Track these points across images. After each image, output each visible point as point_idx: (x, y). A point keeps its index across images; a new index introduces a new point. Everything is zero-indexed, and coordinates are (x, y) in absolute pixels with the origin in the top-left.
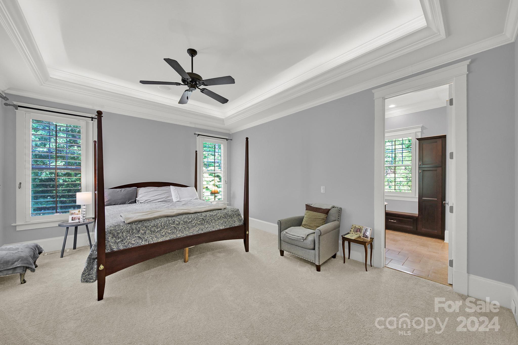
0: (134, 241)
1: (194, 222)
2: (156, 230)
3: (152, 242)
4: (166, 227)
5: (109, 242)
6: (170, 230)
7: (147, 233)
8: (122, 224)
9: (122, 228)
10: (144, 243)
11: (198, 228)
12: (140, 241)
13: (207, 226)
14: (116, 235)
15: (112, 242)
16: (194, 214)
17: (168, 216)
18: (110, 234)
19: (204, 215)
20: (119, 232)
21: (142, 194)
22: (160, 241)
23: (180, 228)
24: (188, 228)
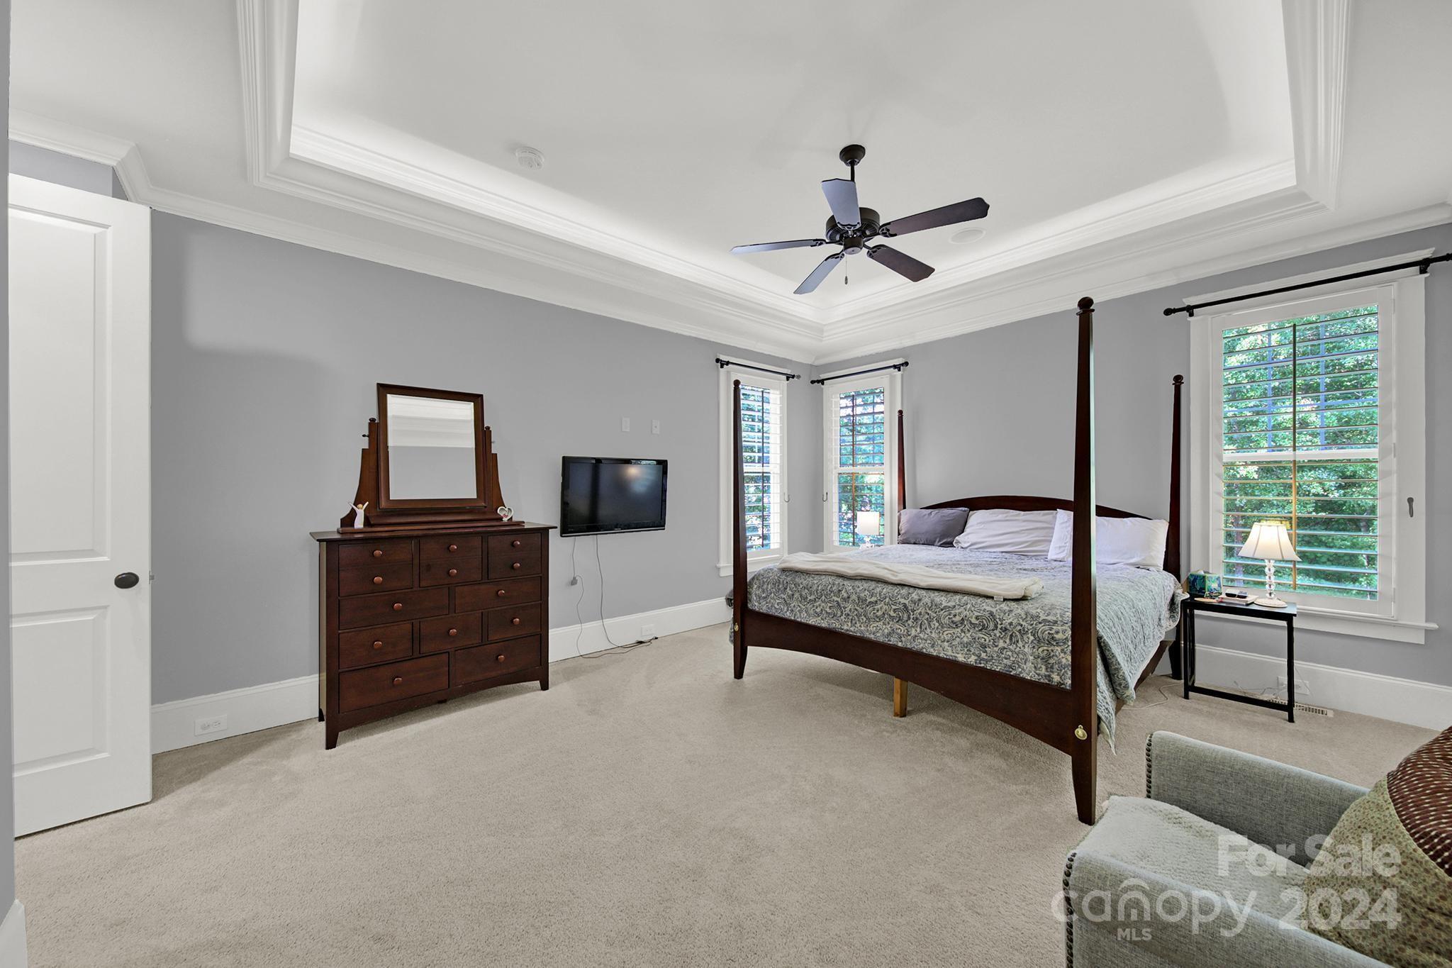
1: (883, 609)
2: (809, 598)
6: (831, 608)
10: (788, 615)
21: (976, 525)
23: (848, 611)
24: (865, 616)
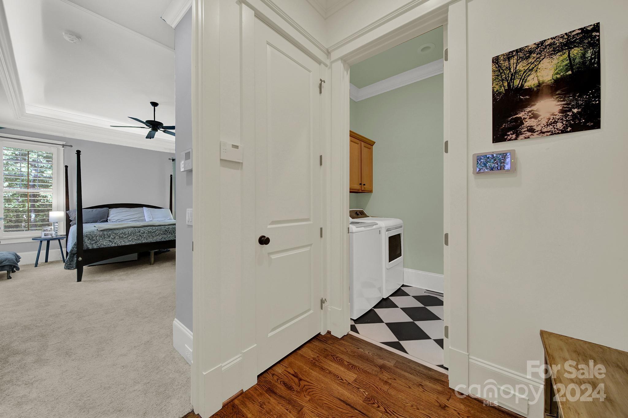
0: (106, 243)
1: (158, 232)
2: (124, 237)
3: (121, 245)
4: (132, 235)
5: (86, 242)
6: (136, 237)
7: (116, 238)
8: (95, 231)
9: (96, 233)
10: (113, 245)
11: (161, 237)
12: (111, 244)
13: (169, 236)
14: (91, 238)
15: (88, 243)
16: (158, 227)
17: (134, 227)
18: (86, 237)
19: (167, 227)
20: (93, 236)
21: (114, 214)
22: (127, 244)
23: (145, 236)
24: (152, 236)
